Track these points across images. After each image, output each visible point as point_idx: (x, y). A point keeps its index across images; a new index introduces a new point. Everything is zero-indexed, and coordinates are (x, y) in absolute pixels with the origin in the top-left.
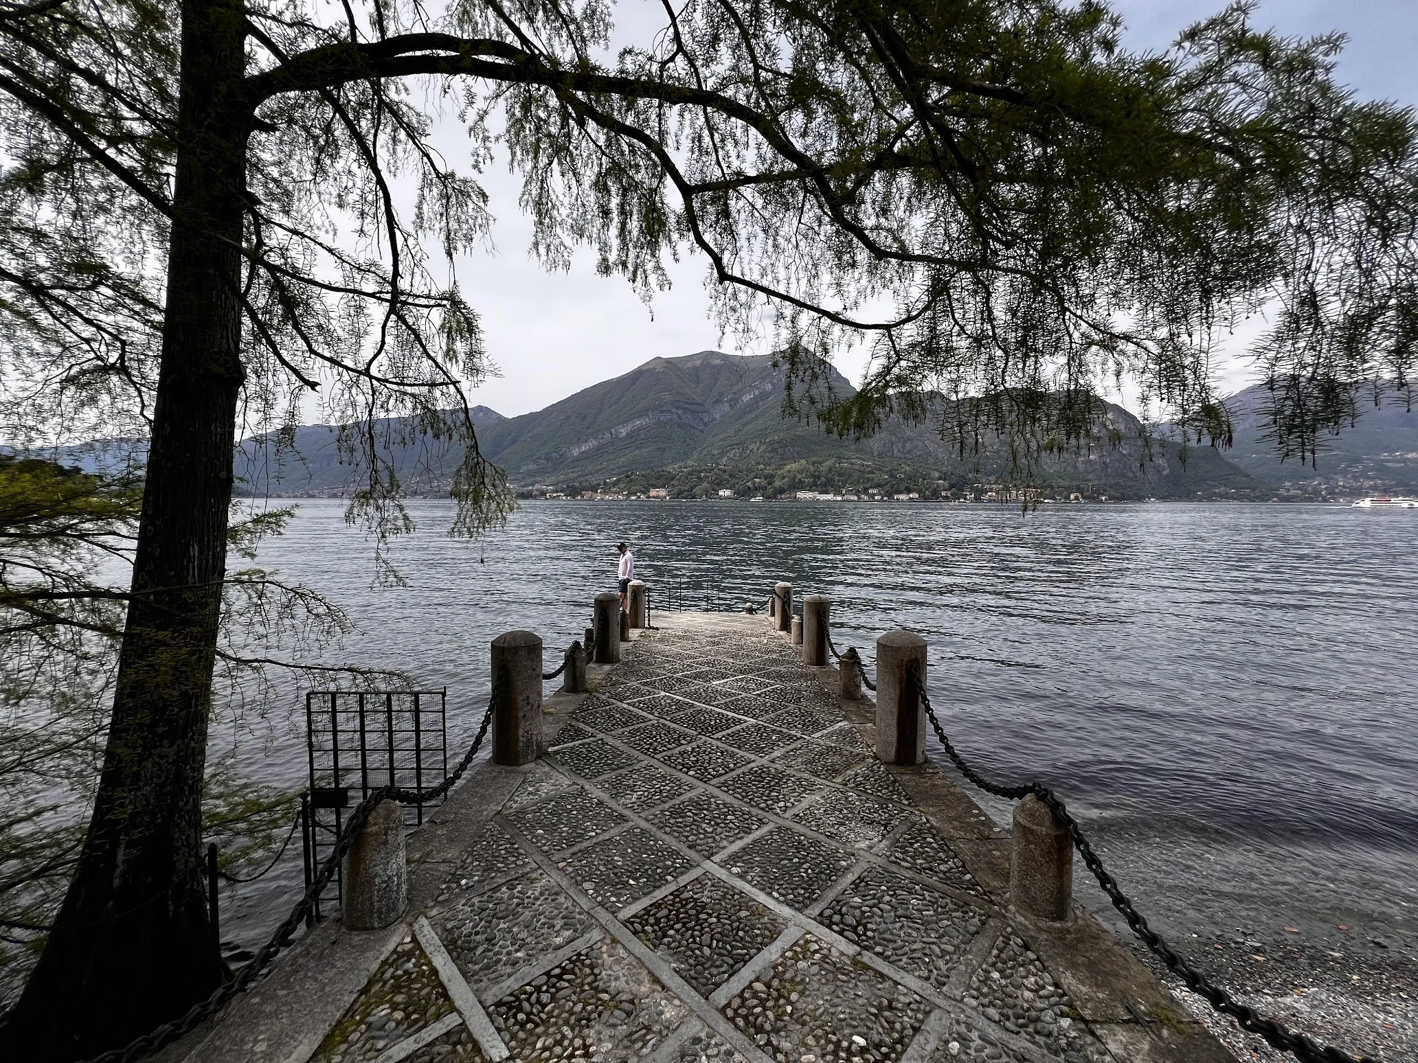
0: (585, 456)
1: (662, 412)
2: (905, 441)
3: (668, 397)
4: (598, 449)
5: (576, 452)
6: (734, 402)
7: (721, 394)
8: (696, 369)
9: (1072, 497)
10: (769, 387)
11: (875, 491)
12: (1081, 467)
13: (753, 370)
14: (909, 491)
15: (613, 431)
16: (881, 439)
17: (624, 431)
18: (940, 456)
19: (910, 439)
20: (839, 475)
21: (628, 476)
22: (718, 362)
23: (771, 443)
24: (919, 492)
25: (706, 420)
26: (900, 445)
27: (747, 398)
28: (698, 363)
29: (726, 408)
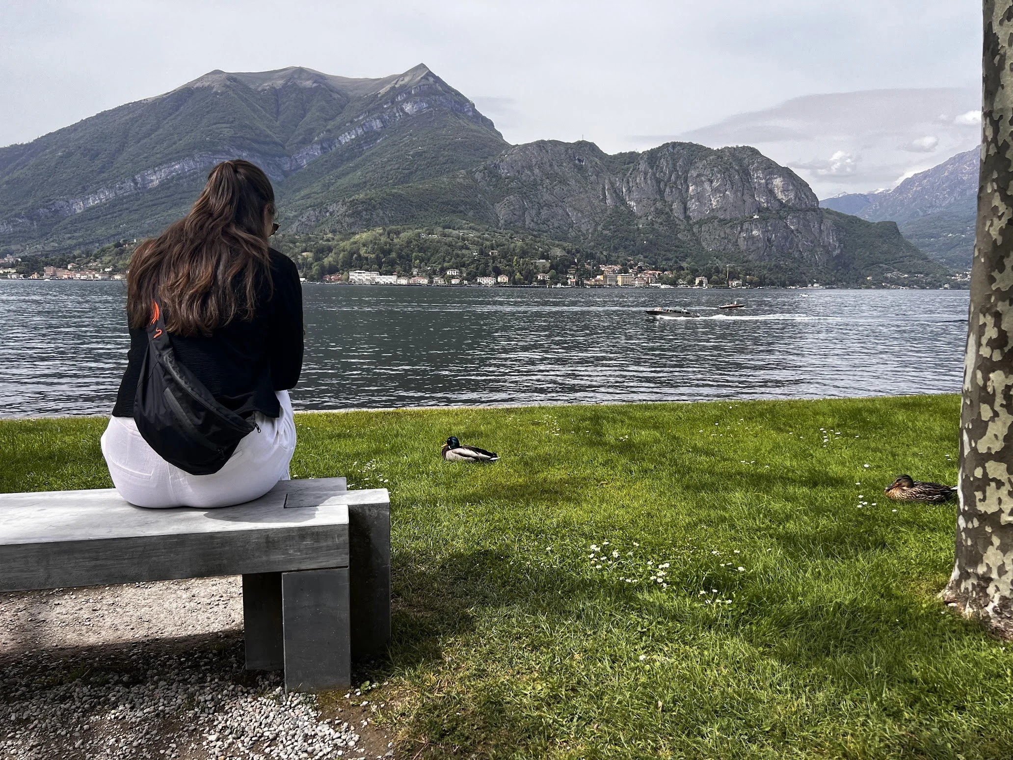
0: (91, 215)
1: (215, 152)
2: (541, 207)
3: (227, 132)
4: (113, 205)
5: (79, 208)
6: (327, 144)
7: (311, 132)
8: (275, 92)
9: (697, 281)
10: (377, 125)
11: (454, 272)
12: (742, 245)
13: (360, 99)
14: (498, 272)
15: (138, 178)
16: (511, 203)
17: (155, 179)
18: (584, 228)
19: (549, 205)
20: (421, 250)
21: (118, 245)
22: (309, 84)
23: (353, 203)
24: (510, 274)
25: (287, 167)
26: (534, 212)
27: (346, 138)
28: (279, 83)
29: (317, 153)
